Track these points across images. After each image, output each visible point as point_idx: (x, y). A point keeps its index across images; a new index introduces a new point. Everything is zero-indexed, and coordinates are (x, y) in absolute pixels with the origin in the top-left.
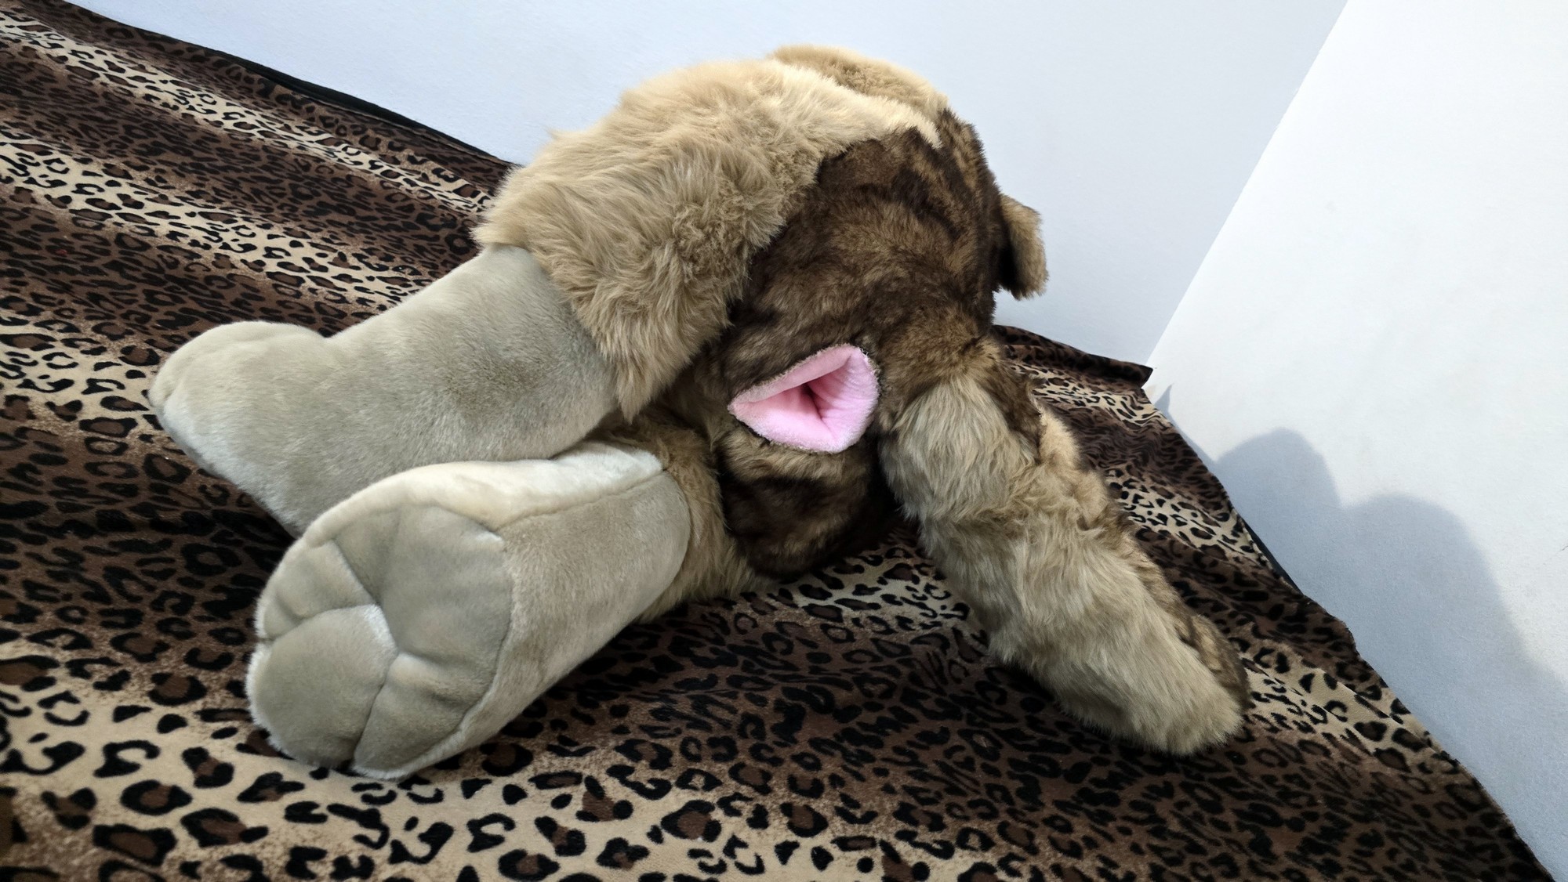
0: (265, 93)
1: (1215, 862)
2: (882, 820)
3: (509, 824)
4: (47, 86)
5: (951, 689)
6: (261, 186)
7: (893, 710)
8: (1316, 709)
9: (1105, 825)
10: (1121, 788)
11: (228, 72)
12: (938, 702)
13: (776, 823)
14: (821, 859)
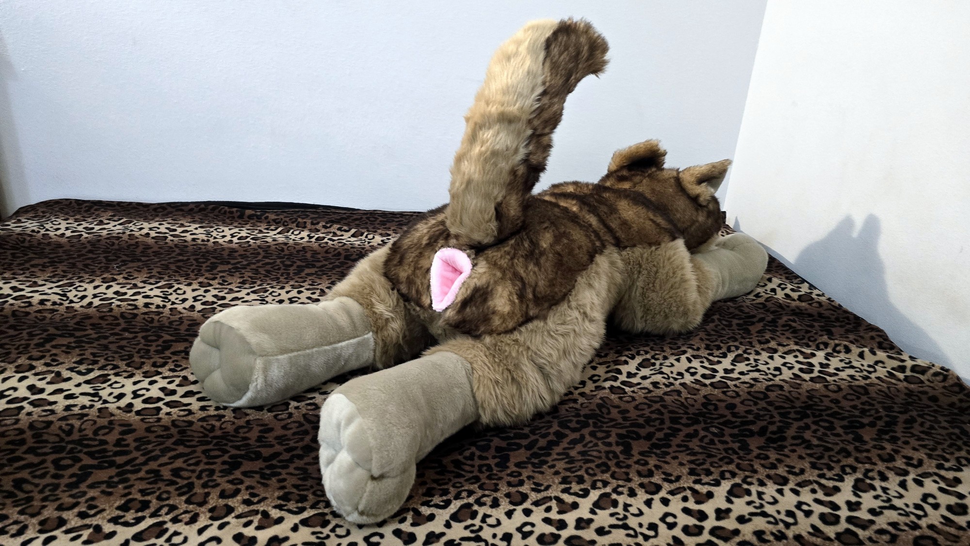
0: (241, 217)
1: (838, 453)
2: (684, 477)
3: (533, 525)
4: (150, 251)
5: (691, 410)
6: (268, 267)
7: (669, 428)
8: (869, 366)
9: (783, 451)
10: (785, 432)
11: (219, 212)
12: (688, 419)
13: (640, 493)
14: (665, 502)
